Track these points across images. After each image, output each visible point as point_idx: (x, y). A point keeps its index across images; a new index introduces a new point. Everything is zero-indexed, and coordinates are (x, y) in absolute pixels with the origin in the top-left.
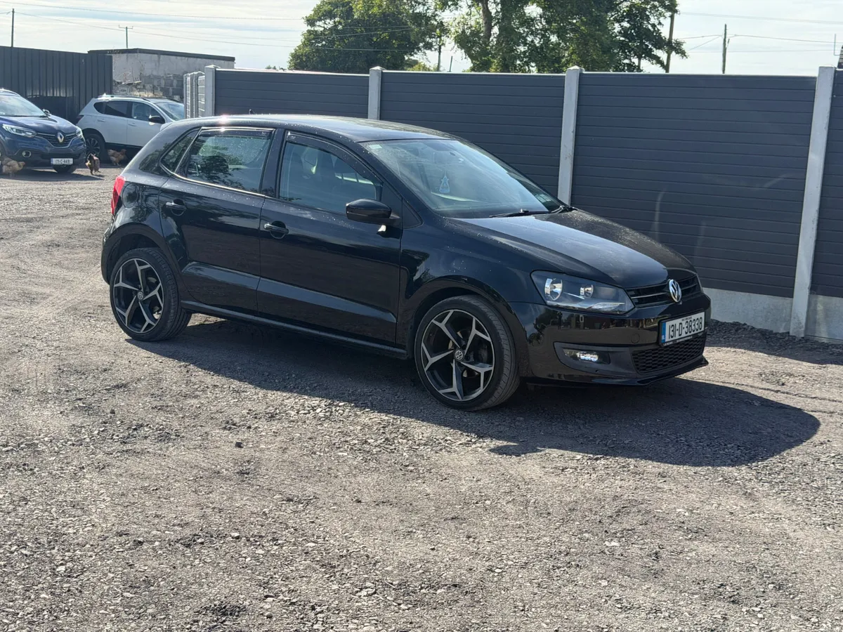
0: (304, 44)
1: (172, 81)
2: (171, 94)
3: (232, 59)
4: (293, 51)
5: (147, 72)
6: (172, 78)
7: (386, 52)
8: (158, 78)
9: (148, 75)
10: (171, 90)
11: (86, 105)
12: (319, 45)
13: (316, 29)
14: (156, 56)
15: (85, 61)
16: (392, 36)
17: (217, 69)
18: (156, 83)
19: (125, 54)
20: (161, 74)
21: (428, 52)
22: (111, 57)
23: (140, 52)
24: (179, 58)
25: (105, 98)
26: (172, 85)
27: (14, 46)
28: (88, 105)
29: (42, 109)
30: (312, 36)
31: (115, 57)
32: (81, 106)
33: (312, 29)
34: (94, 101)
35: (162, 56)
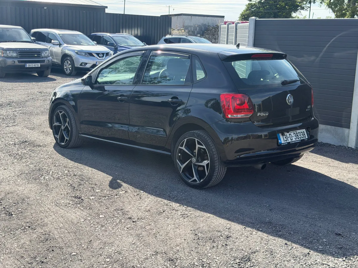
0: (247, 10)
1: (197, 28)
2: (196, 33)
3: (223, 17)
4: (241, 13)
5: (186, 24)
6: (197, 27)
7: (283, 12)
8: (191, 26)
9: (186, 25)
10: (196, 32)
11: (160, 40)
12: (253, 10)
13: (252, 2)
14: (190, 16)
15: (160, 20)
16: (286, 4)
17: (257, 19)
18: (190, 29)
19: (177, 16)
20: (192, 25)
21: (302, 11)
22: (171, 18)
23: (183, 15)
24: (200, 17)
25: (168, 36)
26: (196, 30)
27: (125, 14)
28: (161, 40)
29: (143, 42)
30: (250, 6)
31: (173, 17)
32: (158, 41)
33: (250, 3)
34: (164, 38)
35: (193, 17)
